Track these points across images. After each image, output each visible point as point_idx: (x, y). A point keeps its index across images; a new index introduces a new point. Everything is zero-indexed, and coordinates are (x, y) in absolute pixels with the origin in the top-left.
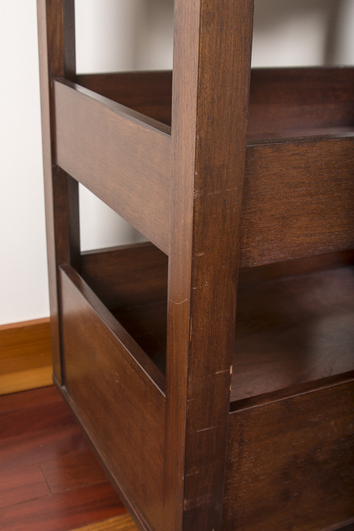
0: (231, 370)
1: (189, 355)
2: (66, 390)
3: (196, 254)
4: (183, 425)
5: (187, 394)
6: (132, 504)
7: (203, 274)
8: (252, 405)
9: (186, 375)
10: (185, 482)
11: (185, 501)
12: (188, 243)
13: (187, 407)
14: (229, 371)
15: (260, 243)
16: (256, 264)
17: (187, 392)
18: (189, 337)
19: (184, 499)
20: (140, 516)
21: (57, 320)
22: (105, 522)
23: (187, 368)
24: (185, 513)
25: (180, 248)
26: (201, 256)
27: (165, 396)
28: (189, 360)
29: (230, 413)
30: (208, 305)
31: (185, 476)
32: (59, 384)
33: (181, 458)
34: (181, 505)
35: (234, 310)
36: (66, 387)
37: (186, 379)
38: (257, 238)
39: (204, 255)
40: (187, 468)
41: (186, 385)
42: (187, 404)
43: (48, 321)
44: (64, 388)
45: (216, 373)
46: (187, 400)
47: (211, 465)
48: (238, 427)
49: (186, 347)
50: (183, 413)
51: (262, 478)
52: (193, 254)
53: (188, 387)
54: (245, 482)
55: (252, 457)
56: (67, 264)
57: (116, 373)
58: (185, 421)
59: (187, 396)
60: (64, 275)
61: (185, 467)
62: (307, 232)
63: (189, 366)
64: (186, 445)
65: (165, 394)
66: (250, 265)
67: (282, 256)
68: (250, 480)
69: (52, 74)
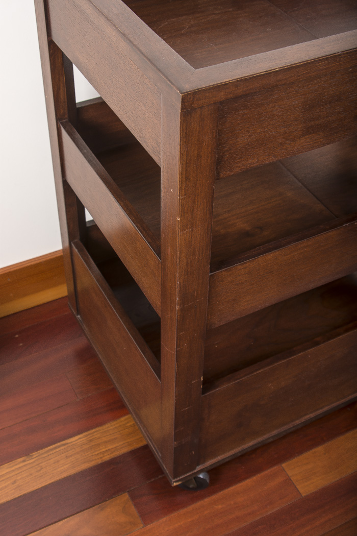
2: (80, 319)
14: (201, 379)
21: (69, 251)
22: (118, 421)
36: (81, 317)
44: (79, 316)
69: (59, 119)
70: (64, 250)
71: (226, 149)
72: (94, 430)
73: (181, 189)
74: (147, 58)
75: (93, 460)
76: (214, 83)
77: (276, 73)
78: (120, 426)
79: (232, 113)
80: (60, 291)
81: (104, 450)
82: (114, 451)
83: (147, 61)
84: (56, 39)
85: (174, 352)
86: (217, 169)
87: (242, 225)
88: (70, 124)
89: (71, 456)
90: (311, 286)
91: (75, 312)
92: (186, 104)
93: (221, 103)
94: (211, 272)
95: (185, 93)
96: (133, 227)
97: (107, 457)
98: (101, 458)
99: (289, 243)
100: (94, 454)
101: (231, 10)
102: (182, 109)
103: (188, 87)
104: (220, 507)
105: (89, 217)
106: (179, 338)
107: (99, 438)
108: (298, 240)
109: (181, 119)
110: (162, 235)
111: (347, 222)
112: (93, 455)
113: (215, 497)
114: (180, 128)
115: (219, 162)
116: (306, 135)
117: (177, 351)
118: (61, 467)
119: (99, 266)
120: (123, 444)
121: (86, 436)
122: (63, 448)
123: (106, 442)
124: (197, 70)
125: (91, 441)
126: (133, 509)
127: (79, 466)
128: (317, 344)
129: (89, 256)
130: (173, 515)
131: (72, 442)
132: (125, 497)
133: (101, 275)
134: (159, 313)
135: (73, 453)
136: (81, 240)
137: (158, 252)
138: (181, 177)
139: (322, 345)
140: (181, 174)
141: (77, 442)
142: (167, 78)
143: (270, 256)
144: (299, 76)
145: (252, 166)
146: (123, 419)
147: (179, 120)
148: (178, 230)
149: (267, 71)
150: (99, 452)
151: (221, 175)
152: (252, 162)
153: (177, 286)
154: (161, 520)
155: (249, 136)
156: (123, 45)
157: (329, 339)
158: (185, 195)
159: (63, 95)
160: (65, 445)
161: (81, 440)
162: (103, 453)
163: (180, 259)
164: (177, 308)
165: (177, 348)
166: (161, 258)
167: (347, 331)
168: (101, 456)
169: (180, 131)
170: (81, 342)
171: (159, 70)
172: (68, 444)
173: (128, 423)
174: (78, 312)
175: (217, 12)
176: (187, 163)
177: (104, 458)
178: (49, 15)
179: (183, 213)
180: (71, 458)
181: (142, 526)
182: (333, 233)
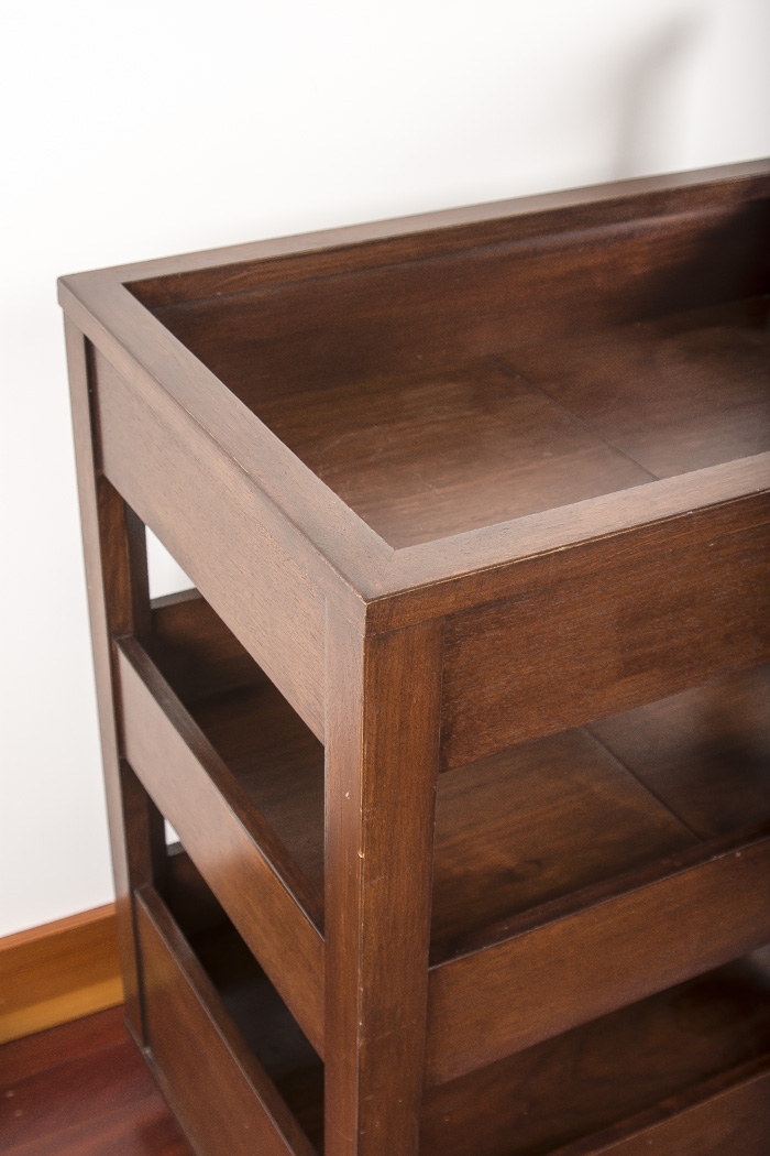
2: (150, 1056)
21: (128, 907)
36: (152, 1052)
44: (147, 1051)
69: (113, 633)
70: (118, 904)
71: (460, 708)
73: (366, 792)
74: (297, 526)
76: (431, 579)
77: (559, 556)
79: (470, 636)
80: (109, 993)
83: (298, 533)
84: (111, 474)
85: (353, 1139)
86: (441, 750)
87: (498, 856)
88: (138, 644)
90: (648, 989)
91: (138, 1041)
92: (375, 621)
93: (449, 617)
94: (431, 963)
95: (373, 599)
96: (265, 865)
99: (597, 899)
101: (470, 413)
102: (368, 631)
103: (381, 587)
105: (171, 837)
106: (364, 1108)
108: (615, 892)
109: (365, 652)
110: (328, 887)
111: (717, 852)
114: (365, 669)
115: (446, 739)
116: (626, 676)
117: (360, 1138)
119: (193, 939)
124: (398, 552)
128: (666, 1114)
129: (173, 921)
133: (198, 963)
134: (321, 1051)
136: (157, 884)
137: (320, 922)
138: (367, 771)
139: (677, 1117)
140: (367, 761)
142: (337, 569)
143: (557, 928)
144: (609, 560)
145: (515, 741)
147: (363, 654)
148: (360, 878)
149: (541, 553)
151: (451, 763)
152: (514, 734)
153: (359, 997)
155: (509, 682)
156: (248, 498)
157: (692, 1102)
158: (375, 805)
159: (124, 584)
163: (365, 937)
164: (360, 1042)
165: (359, 1131)
166: (326, 932)
167: (729, 1084)
169: (365, 675)
170: (150, 1109)
171: (322, 552)
174: (147, 1041)
175: (440, 418)
176: (378, 740)
178: (100, 427)
179: (370, 843)
182: (689, 876)
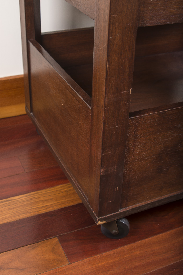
0: (131, 91)
1: (106, 80)
2: (33, 115)
3: (112, 16)
4: (102, 123)
5: (105, 104)
6: (71, 175)
7: (116, 29)
8: (143, 114)
9: (104, 92)
10: (102, 157)
11: (102, 170)
12: (107, 8)
13: (104, 113)
14: (130, 92)
15: (151, 11)
16: (148, 25)
17: (105, 103)
18: (107, 68)
19: (101, 168)
20: (75, 182)
22: (55, 187)
23: (105, 88)
24: (102, 177)
25: (102, 12)
26: (115, 17)
27: (91, 108)
28: (106, 83)
29: (129, 118)
30: (118, 49)
31: (102, 155)
32: (29, 111)
33: (100, 145)
34: (99, 172)
35: (134, 53)
37: (104, 95)
38: (149, 8)
39: (117, 16)
40: (103, 150)
41: (104, 99)
42: (104, 111)
43: (23, 76)
44: (32, 113)
45: (122, 92)
46: (104, 108)
47: (118, 149)
48: (134, 127)
49: (105, 76)
50: (102, 117)
51: (146, 158)
52: (110, 15)
53: (105, 100)
54: (137, 160)
55: (141, 146)
56: (33, 39)
57: (62, 100)
58: (103, 121)
59: (105, 106)
60: (31, 45)
61: (102, 149)
62: (180, 6)
63: (106, 87)
64: (103, 136)
65: (91, 107)
66: (144, 25)
67: (164, 21)
68: (139, 160)
72: (35, 192)
75: (31, 212)
78: (57, 191)
81: (41, 206)
82: (49, 207)
89: (13, 208)
97: (43, 211)
98: (38, 211)
100: (33, 208)
104: (138, 252)
107: (38, 198)
112: (31, 209)
113: (133, 245)
118: (3, 215)
120: (57, 203)
121: (27, 196)
122: (8, 202)
123: (43, 201)
125: (31, 199)
126: (61, 250)
127: (18, 215)
130: (96, 256)
131: (15, 199)
132: (55, 240)
135: (15, 206)
141: (20, 199)
146: (59, 186)
150: (37, 207)
154: (85, 260)
160: (10, 200)
161: (23, 198)
162: (40, 208)
168: (38, 210)
172: (12, 200)
173: (63, 189)
177: (41, 211)
180: (13, 210)
181: (67, 263)
